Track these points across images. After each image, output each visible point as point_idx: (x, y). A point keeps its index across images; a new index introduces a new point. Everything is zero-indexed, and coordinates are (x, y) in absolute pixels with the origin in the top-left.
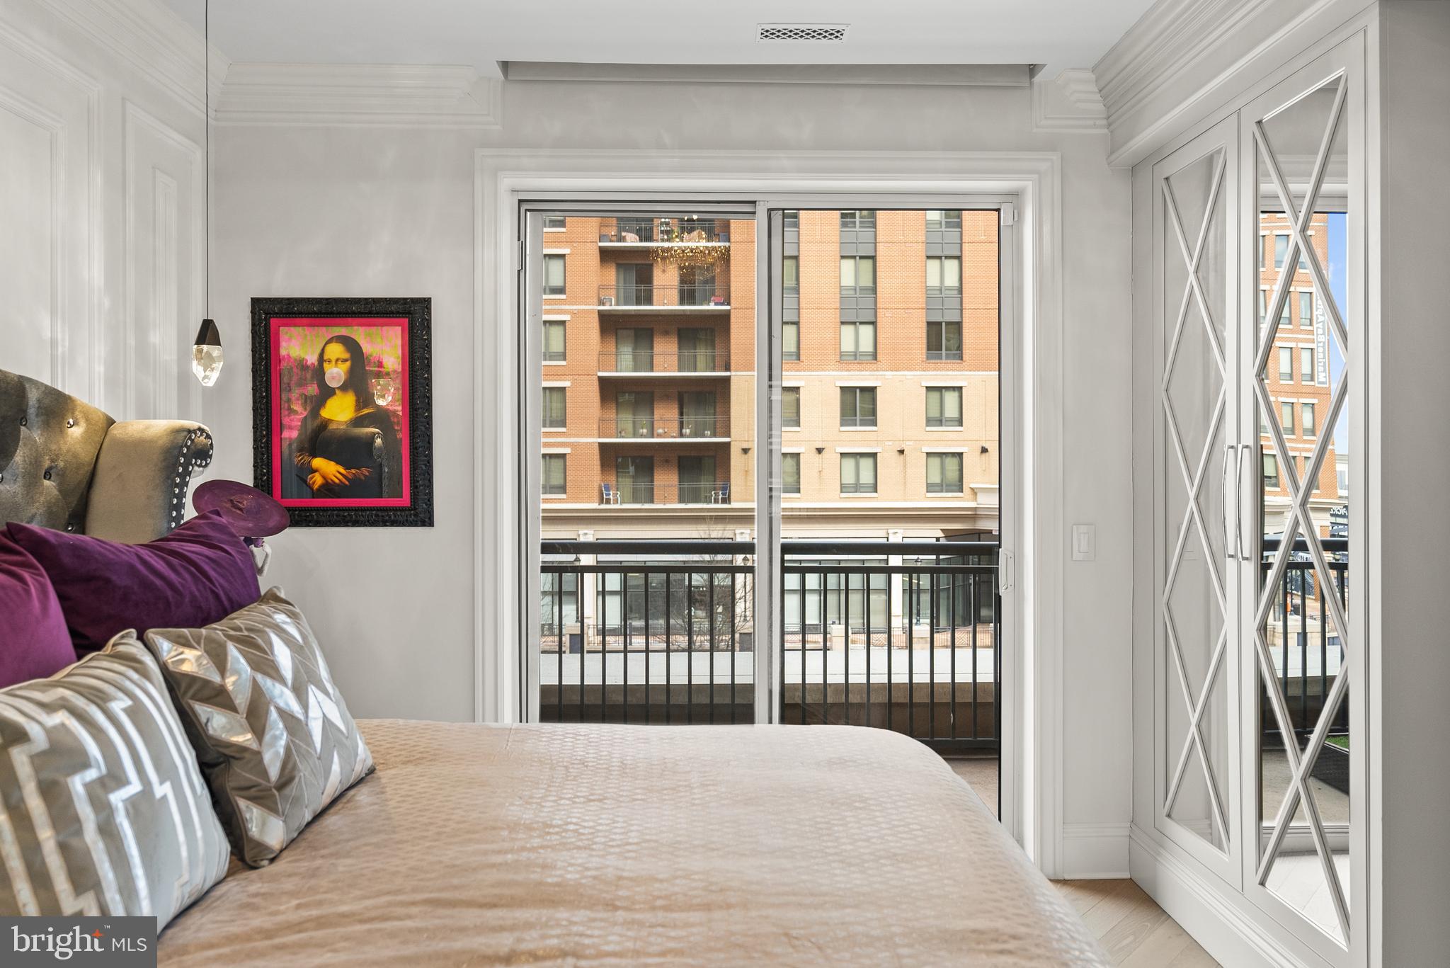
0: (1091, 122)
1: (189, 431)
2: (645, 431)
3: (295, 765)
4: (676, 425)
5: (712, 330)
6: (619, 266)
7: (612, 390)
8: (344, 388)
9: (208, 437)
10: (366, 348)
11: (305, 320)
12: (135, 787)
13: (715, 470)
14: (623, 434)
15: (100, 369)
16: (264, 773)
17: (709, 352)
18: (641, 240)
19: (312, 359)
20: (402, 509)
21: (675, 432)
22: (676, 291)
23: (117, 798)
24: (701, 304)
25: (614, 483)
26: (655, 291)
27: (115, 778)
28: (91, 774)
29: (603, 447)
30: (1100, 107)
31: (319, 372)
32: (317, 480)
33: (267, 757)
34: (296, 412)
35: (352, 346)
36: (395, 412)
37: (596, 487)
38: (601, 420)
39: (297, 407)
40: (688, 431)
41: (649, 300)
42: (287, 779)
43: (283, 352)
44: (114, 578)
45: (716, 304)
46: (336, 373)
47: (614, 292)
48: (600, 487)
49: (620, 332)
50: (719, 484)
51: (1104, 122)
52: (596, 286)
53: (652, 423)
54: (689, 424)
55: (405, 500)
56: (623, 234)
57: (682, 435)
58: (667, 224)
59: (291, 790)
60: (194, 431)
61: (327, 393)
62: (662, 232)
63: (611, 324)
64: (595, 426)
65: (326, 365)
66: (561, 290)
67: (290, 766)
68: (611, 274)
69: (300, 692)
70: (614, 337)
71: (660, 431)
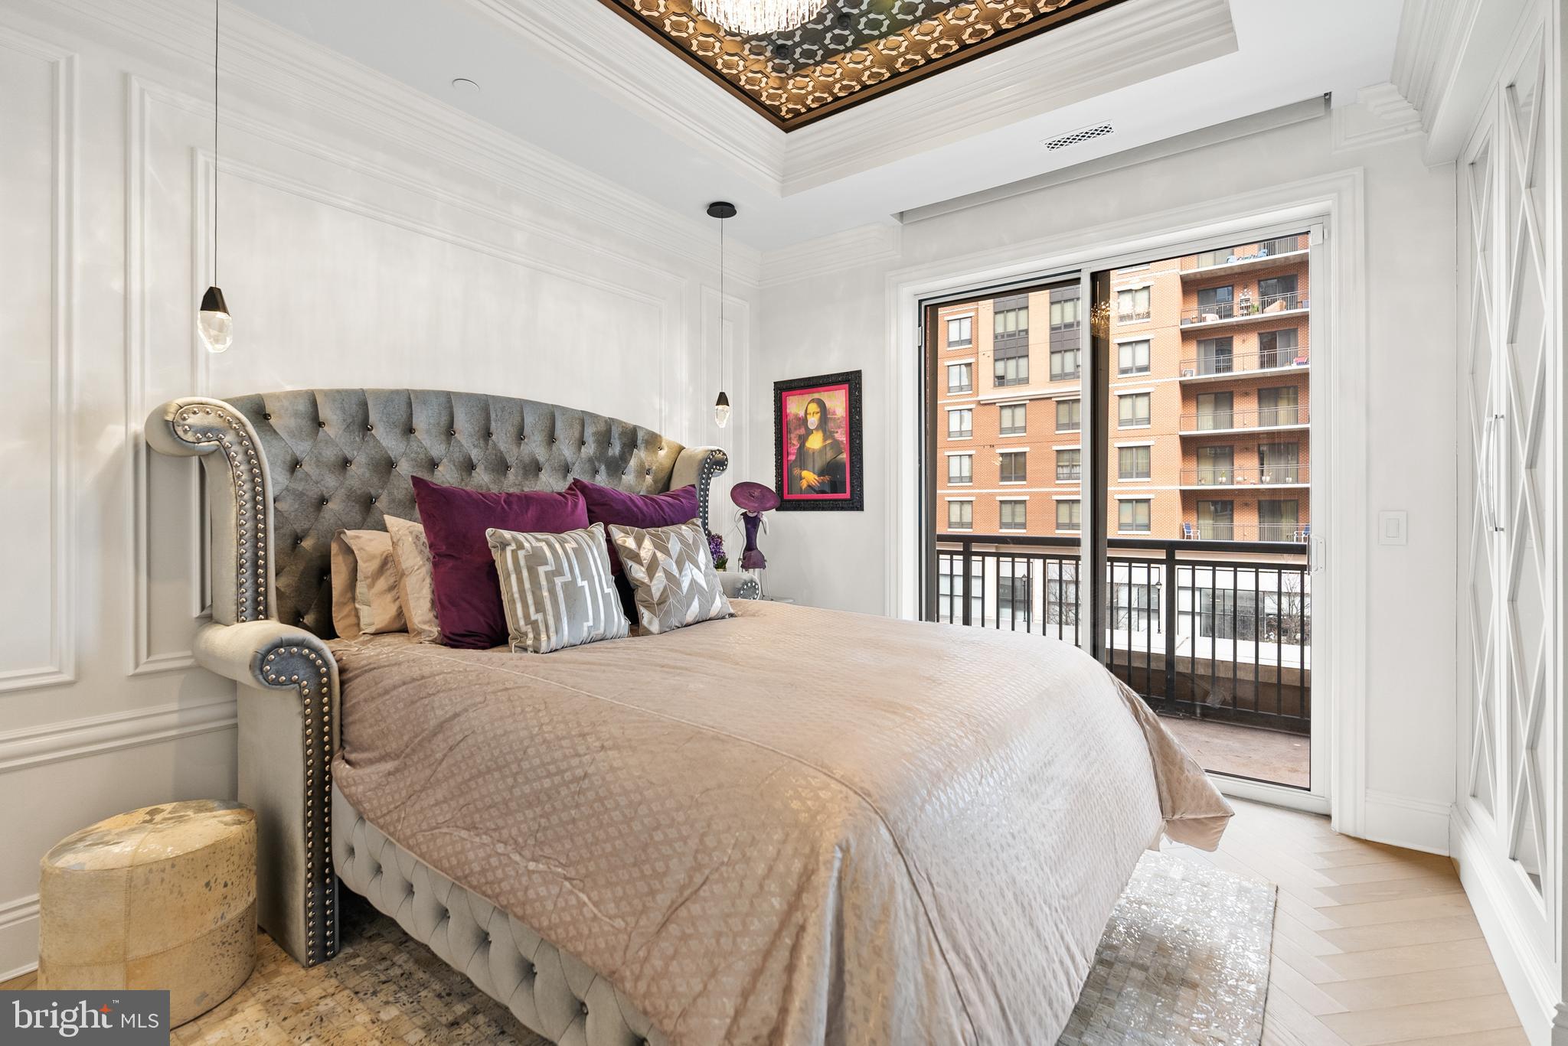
0: (1402, 129)
1: (712, 451)
2: (1224, 479)
3: (668, 596)
4: (1257, 473)
5: (1296, 388)
6: (1199, 342)
7: (1193, 446)
8: (817, 429)
9: (724, 454)
10: (828, 405)
11: (799, 391)
12: (568, 577)
13: (1297, 512)
14: (1203, 482)
15: (686, 423)
16: (651, 596)
17: (1292, 407)
18: (1221, 317)
19: (802, 414)
20: (846, 500)
21: (1256, 479)
22: (1257, 357)
23: (558, 581)
24: (1283, 366)
25: (1195, 523)
26: (1234, 359)
27: (559, 572)
28: (548, 568)
29: (1183, 493)
30: (1412, 112)
31: (804, 421)
32: (804, 484)
33: (654, 590)
34: (794, 445)
35: (821, 404)
36: (842, 442)
37: (1178, 527)
38: (1182, 471)
39: (795, 442)
40: (1268, 478)
41: (1229, 368)
42: (662, 601)
43: (788, 411)
44: (614, 505)
45: (1299, 364)
46: (813, 421)
47: (1195, 364)
48: (1181, 526)
49: (1201, 398)
50: (1301, 524)
51: (1419, 125)
52: (1177, 362)
53: (1232, 472)
54: (1269, 471)
55: (847, 495)
56: (1204, 315)
57: (1262, 482)
58: (1247, 300)
59: (665, 607)
60: (715, 451)
61: (809, 432)
62: (1242, 308)
63: (1191, 392)
64: (1177, 476)
65: (808, 416)
66: (1146, 369)
67: (665, 595)
68: (1193, 350)
69: (680, 564)
70: (1195, 402)
71: (1240, 479)
